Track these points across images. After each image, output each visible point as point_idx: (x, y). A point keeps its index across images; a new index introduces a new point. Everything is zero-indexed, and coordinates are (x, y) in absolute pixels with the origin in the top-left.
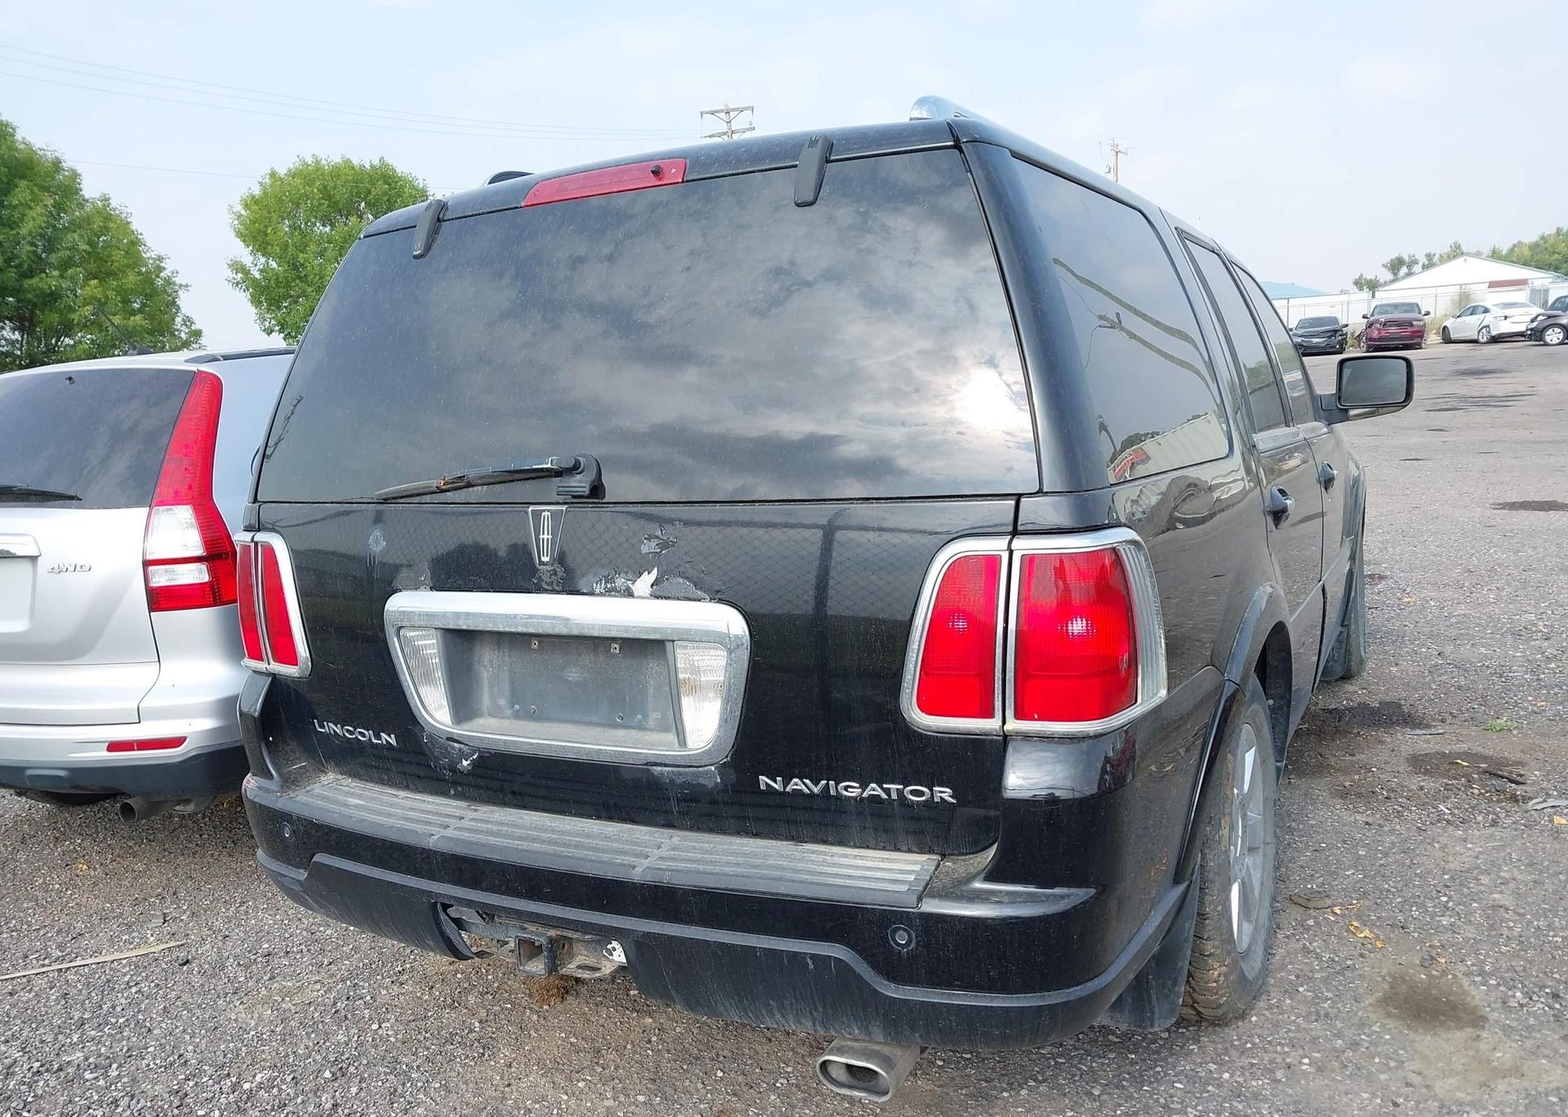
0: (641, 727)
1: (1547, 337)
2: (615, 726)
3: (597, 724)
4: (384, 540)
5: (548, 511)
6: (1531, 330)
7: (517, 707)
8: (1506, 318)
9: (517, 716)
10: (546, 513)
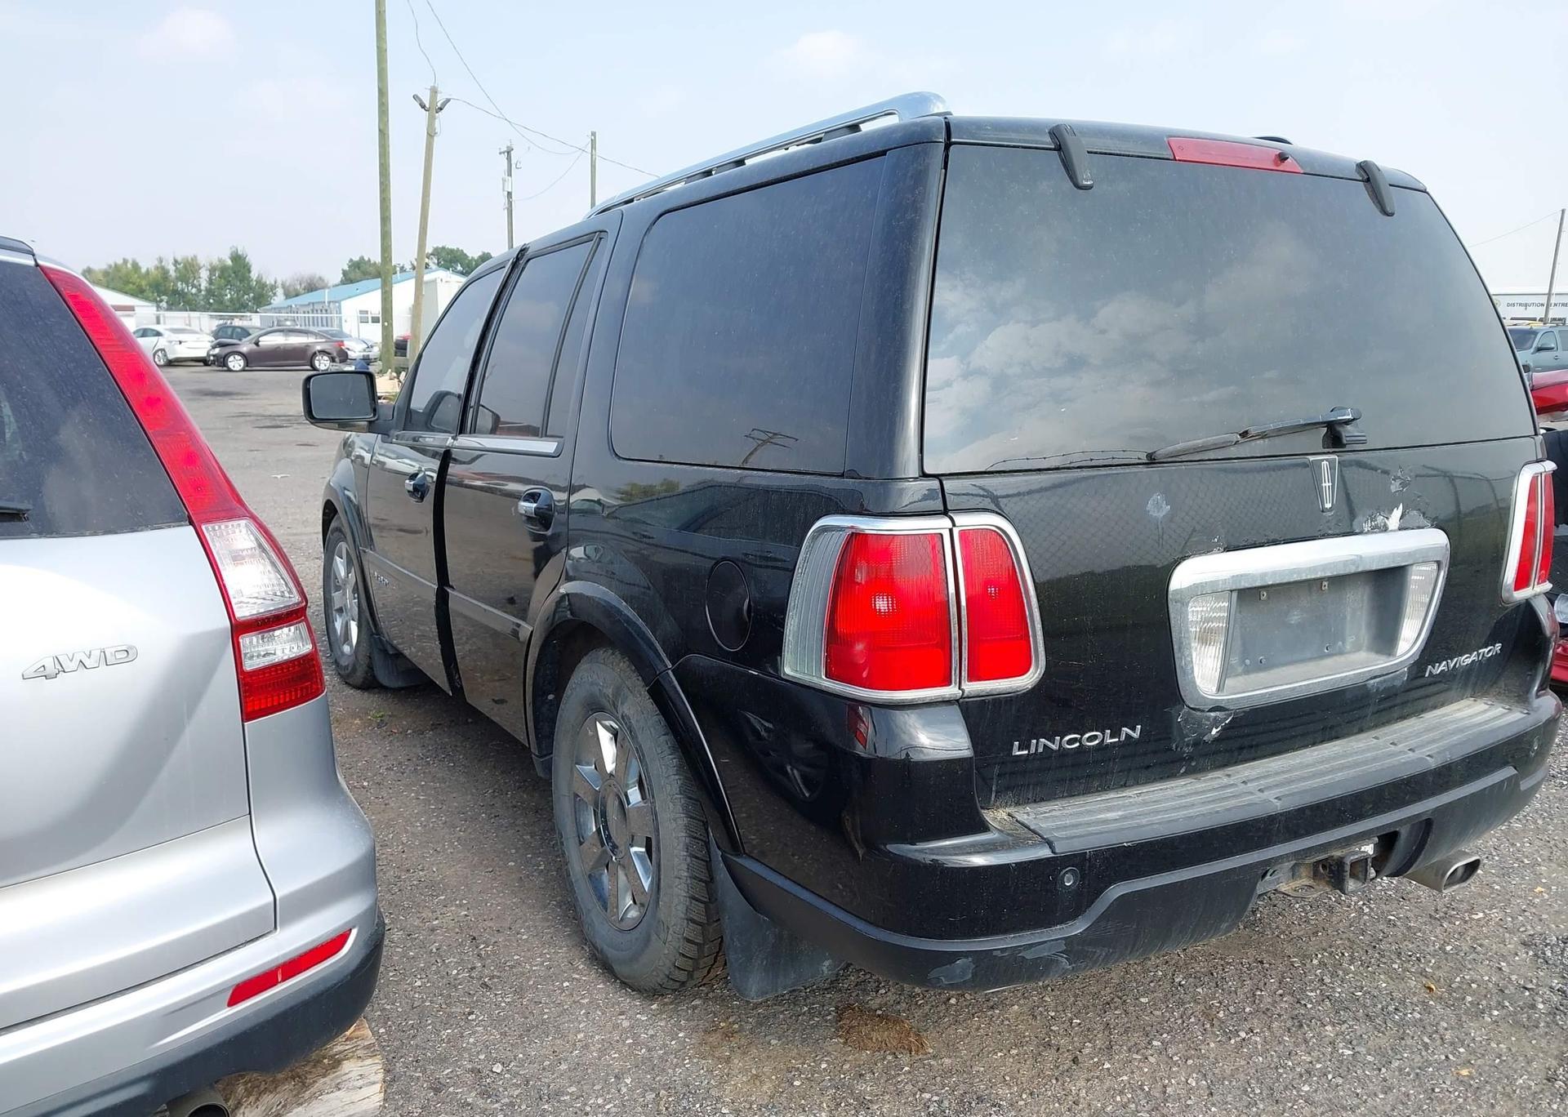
0: (1341, 653)
1: (229, 364)
2: (1323, 657)
3: (1311, 659)
4: (1167, 505)
5: (1327, 460)
6: (214, 356)
7: (1248, 662)
8: (180, 342)
9: (1247, 671)
10: (1325, 462)
